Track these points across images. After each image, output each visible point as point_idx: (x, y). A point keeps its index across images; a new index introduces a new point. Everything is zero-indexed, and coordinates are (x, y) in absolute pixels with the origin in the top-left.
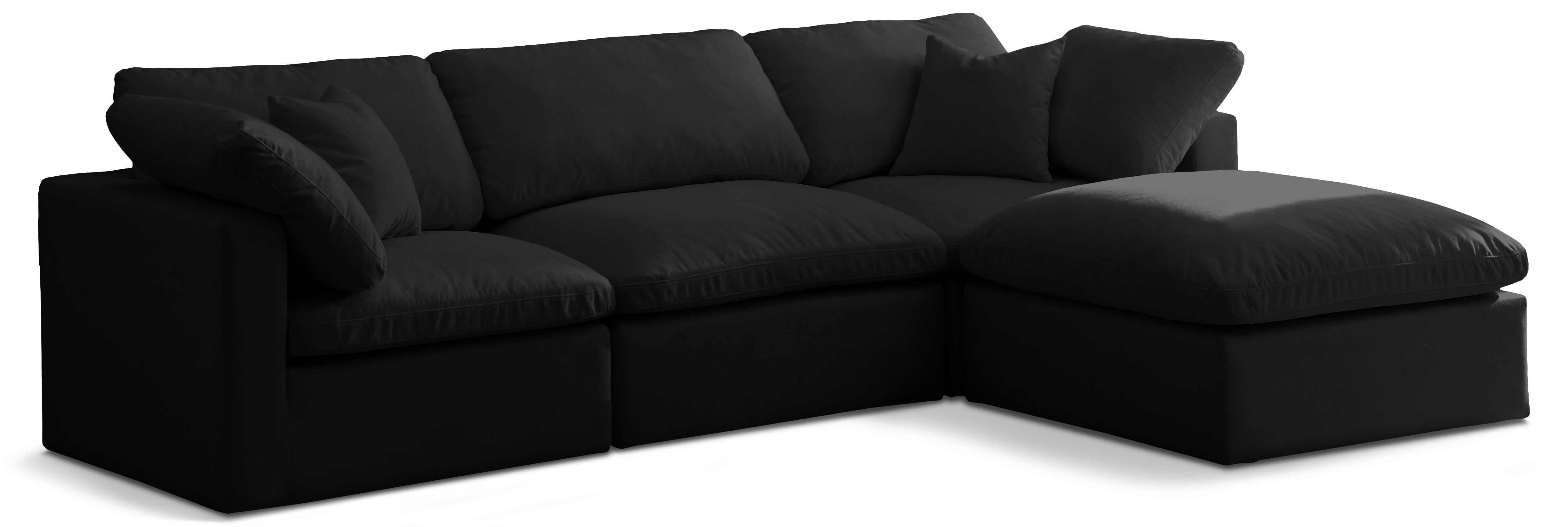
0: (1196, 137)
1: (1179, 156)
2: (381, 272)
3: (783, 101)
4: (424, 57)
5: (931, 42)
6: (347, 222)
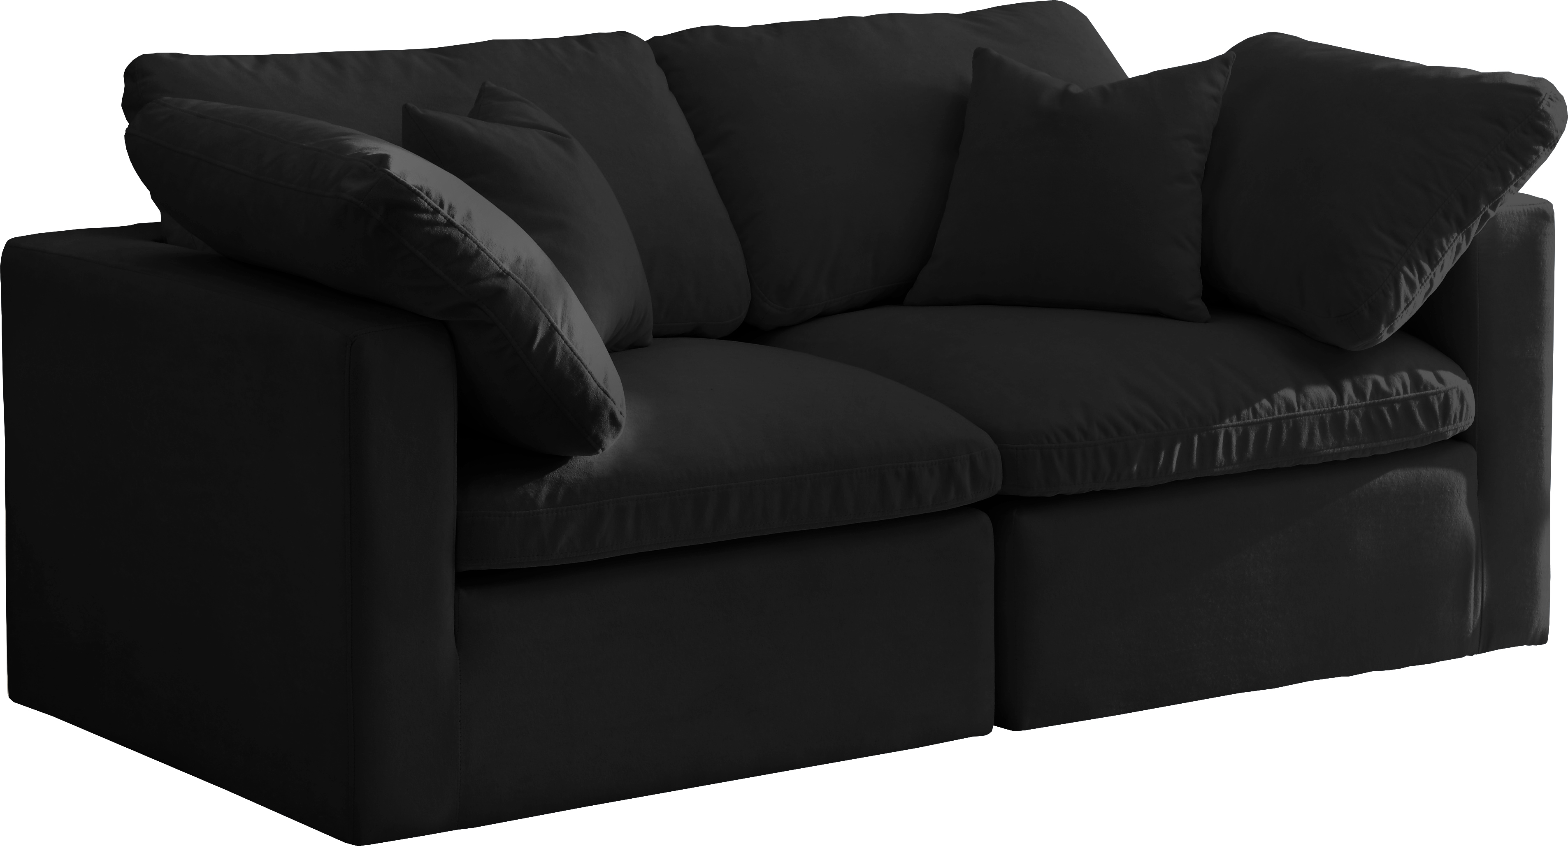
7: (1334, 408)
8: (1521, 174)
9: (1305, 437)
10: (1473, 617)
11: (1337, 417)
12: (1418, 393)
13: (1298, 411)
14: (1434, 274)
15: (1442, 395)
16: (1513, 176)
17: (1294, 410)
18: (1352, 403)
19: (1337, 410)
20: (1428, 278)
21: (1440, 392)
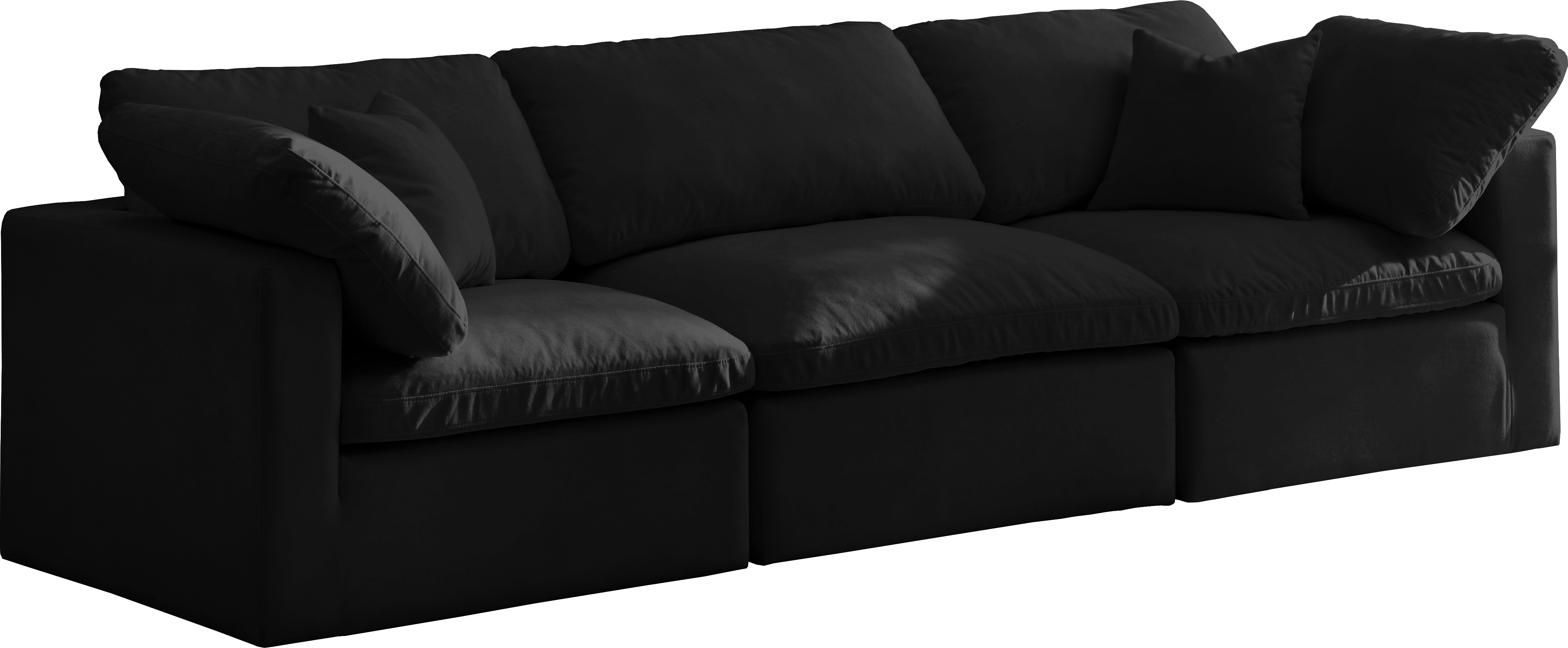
0: (1502, 161)
1: (1480, 187)
2: (460, 333)
3: (949, 114)
4: (489, 56)
5: (1139, 37)
6: (420, 269)
7: (1403, 277)
8: (1537, 107)
9: (1384, 297)
10: (1506, 427)
11: (1406, 283)
12: (1462, 268)
13: (1378, 279)
14: (1484, 182)
15: (1479, 269)
16: (1531, 109)
17: (1375, 279)
18: (1416, 273)
19: (1405, 278)
20: (1479, 184)
21: (1478, 267)
